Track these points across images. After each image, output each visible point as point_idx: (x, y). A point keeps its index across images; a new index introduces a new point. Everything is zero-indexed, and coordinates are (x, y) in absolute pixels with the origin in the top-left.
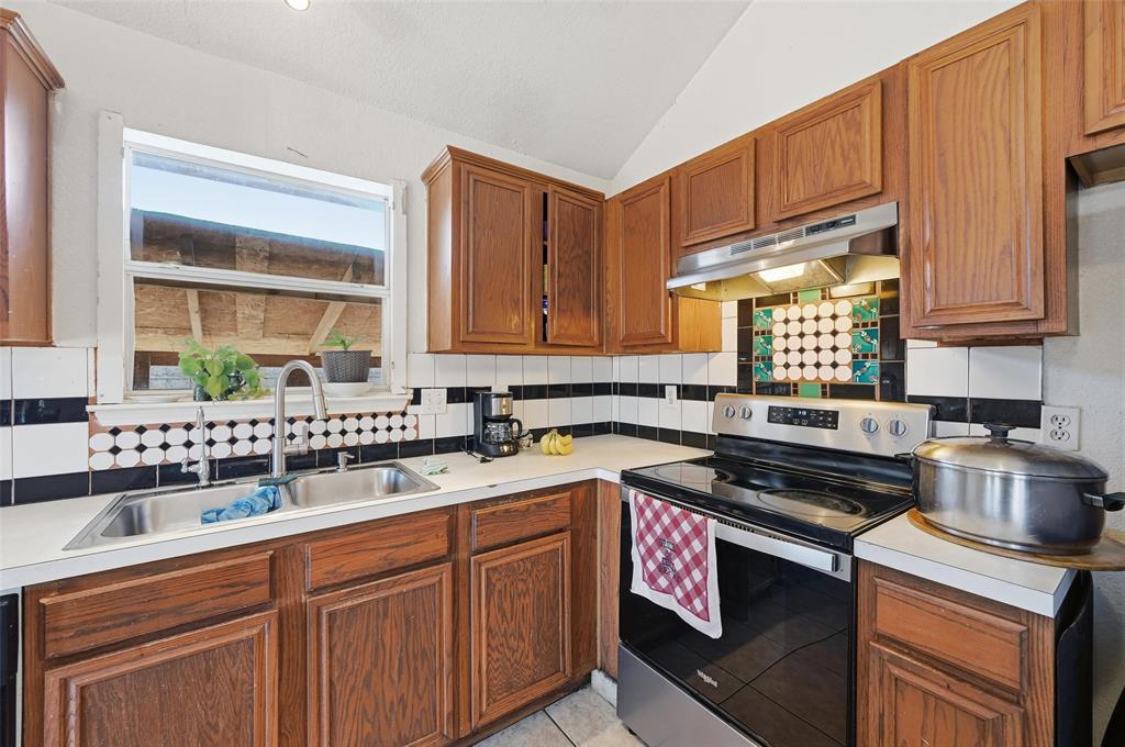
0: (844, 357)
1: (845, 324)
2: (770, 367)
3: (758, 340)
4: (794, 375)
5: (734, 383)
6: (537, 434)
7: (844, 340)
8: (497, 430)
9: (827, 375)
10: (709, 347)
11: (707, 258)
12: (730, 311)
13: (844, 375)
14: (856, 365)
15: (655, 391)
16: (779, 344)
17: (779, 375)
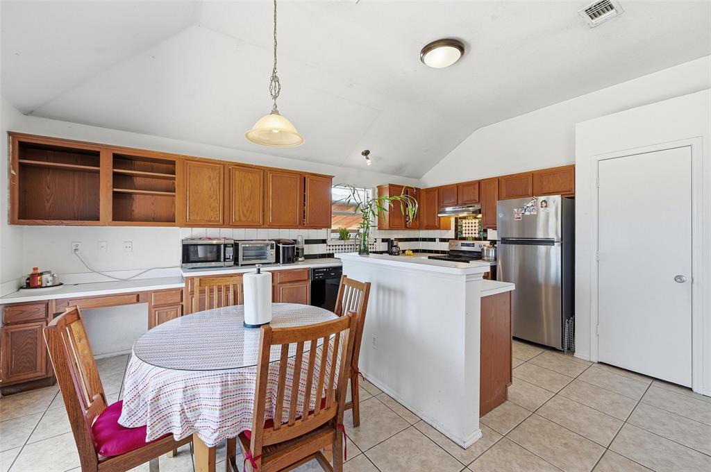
0: (477, 232)
1: (477, 224)
2: (462, 234)
3: (459, 227)
4: (467, 236)
5: (454, 237)
6: (404, 251)
7: (477, 228)
8: (394, 249)
9: (474, 235)
10: (448, 228)
11: (448, 209)
12: (453, 220)
13: (477, 236)
14: (479, 233)
15: (433, 240)
16: (464, 228)
17: (464, 236)
